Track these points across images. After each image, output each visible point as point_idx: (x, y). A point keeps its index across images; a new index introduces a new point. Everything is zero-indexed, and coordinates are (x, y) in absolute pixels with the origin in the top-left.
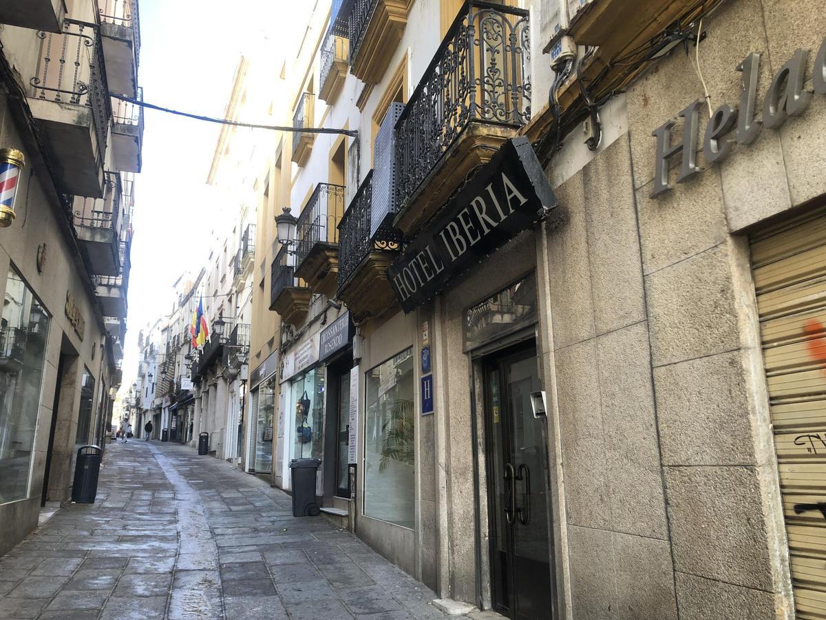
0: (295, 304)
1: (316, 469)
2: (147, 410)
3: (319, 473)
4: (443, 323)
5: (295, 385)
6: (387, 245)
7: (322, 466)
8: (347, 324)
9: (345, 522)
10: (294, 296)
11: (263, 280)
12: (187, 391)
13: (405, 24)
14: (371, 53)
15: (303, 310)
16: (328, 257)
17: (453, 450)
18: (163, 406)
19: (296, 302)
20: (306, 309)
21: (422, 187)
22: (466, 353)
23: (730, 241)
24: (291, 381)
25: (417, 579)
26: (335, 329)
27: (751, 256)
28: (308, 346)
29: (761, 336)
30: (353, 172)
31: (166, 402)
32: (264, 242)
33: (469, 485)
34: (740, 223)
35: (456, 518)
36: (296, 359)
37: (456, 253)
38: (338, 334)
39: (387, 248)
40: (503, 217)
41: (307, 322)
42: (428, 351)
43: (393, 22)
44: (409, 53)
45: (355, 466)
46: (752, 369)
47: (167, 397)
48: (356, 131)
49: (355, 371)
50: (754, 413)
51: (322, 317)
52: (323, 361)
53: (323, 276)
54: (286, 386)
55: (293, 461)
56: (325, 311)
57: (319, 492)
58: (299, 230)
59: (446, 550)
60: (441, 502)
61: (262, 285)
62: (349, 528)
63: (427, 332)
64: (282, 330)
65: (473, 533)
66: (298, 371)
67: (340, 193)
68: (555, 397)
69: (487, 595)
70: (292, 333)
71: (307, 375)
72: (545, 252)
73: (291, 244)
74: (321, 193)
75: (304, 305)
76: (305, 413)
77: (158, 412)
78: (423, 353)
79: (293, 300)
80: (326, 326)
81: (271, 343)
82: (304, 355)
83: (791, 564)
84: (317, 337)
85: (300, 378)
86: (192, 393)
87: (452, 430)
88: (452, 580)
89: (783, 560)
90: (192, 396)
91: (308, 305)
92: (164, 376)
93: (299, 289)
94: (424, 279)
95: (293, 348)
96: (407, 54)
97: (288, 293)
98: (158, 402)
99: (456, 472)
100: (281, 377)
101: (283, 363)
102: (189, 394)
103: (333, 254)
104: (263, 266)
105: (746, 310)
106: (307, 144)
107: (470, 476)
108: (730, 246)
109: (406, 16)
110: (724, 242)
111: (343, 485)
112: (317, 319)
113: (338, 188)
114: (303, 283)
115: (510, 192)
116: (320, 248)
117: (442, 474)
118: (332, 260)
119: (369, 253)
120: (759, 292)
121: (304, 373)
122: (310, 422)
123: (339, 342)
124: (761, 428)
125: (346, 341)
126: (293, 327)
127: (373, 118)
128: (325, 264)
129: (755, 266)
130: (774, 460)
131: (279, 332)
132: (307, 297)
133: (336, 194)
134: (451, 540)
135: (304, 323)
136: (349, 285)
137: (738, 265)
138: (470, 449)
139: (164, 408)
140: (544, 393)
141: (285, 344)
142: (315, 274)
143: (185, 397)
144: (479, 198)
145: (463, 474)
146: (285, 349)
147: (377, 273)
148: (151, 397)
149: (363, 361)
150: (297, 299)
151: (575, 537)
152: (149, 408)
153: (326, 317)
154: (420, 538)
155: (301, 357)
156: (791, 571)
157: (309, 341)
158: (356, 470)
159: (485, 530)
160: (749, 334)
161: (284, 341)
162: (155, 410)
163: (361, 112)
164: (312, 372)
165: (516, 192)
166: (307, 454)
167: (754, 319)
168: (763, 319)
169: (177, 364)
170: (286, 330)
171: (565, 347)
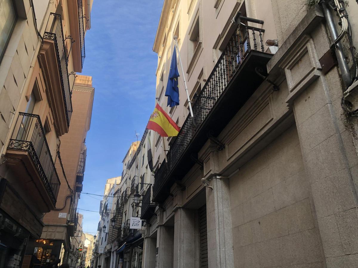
2: (101, 254)
12: (135, 230)
18: (112, 251)
31: (115, 247)
47: (115, 242)
77: (109, 255)
86: (141, 232)
90: (140, 235)
92: (113, 224)
98: (108, 247)
102: (137, 234)
139: (113, 252)
143: (132, 238)
148: (105, 244)
152: (102, 252)
162: (106, 254)
169: (124, 214)
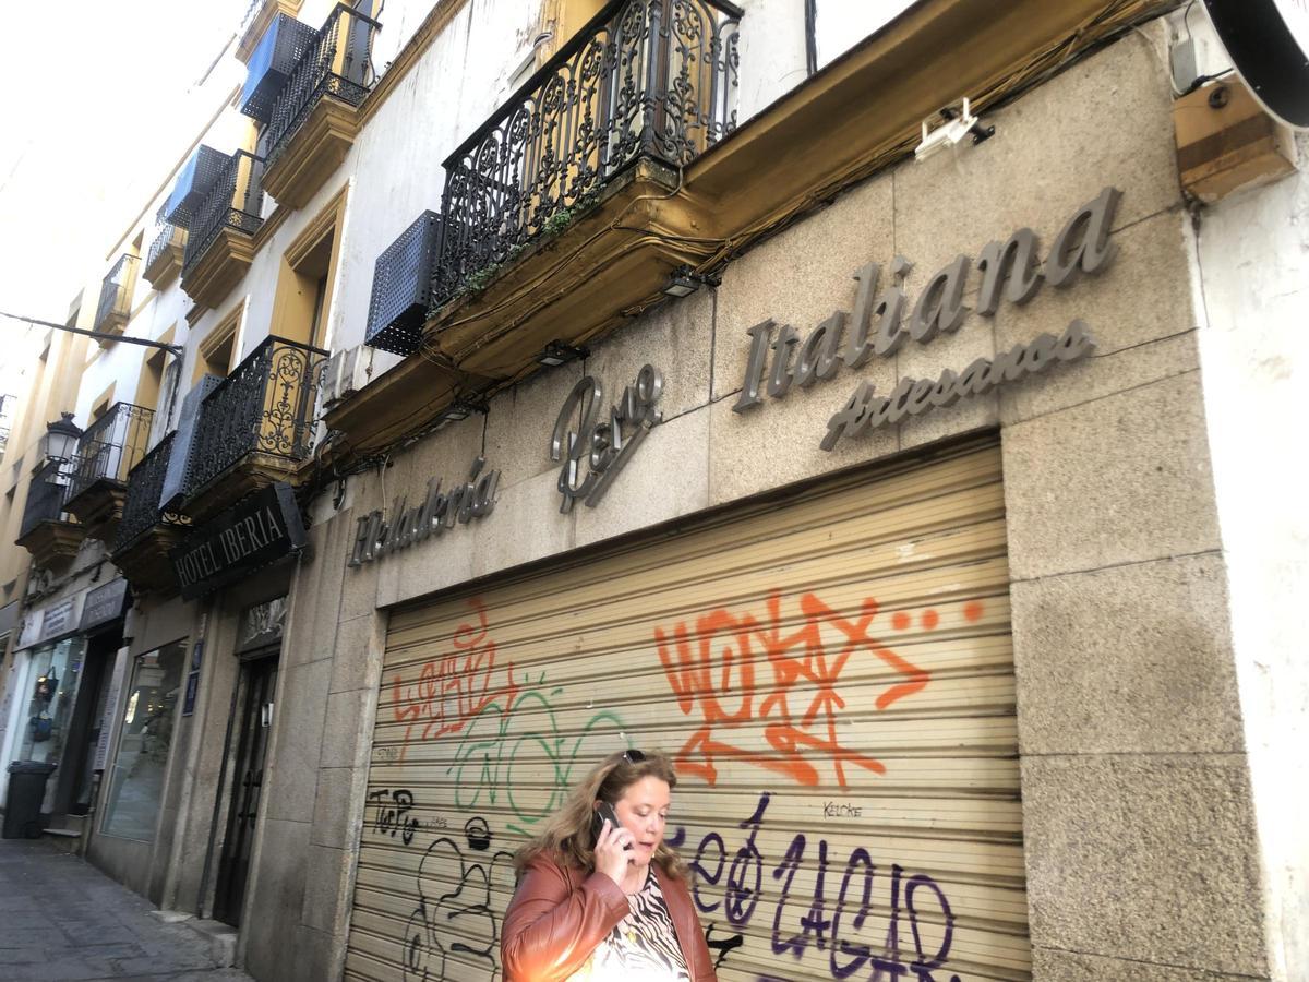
0: (58, 545)
1: (47, 776)
3: (51, 784)
4: (220, 618)
5: (39, 657)
6: (179, 519)
7: (57, 772)
8: (124, 591)
9: (76, 844)
10: (57, 533)
11: (14, 489)
13: (249, 265)
14: (208, 276)
15: (69, 554)
16: (114, 499)
17: (204, 755)
19: (60, 541)
20: (73, 554)
21: (209, 486)
22: (236, 655)
23: (375, 613)
24: (33, 650)
25: (142, 896)
26: (108, 593)
27: (388, 625)
28: (67, 606)
29: (381, 680)
30: (167, 400)
32: (26, 430)
33: (213, 791)
34: (383, 603)
35: (193, 824)
36: (45, 621)
37: (232, 559)
38: (110, 601)
39: (178, 522)
40: (267, 543)
41: (72, 573)
42: (201, 646)
43: (234, 260)
44: (247, 301)
45: (100, 772)
46: (368, 702)
48: (180, 348)
49: (123, 653)
50: (362, 732)
51: (95, 571)
52: (85, 632)
53: (103, 519)
54: (22, 658)
55: (15, 763)
56: (100, 564)
57: (46, 808)
58: (80, 448)
59: (177, 859)
60: (182, 809)
61: (11, 495)
62: (78, 853)
63: (203, 626)
64: (31, 575)
65: (207, 841)
66: (46, 638)
67: (147, 418)
68: (279, 709)
69: (210, 903)
70: (46, 581)
71: (59, 645)
72: (297, 579)
73: (66, 462)
74: (119, 415)
75: (71, 547)
76: (48, 697)
78: (195, 648)
79: (55, 538)
80: (98, 585)
81: (9, 588)
82: (61, 616)
83: (362, 832)
84: (82, 597)
85: (46, 648)
87: (207, 734)
88: (177, 892)
89: (357, 829)
91: (77, 547)
93: (67, 525)
94: (204, 572)
95: (45, 603)
96: (244, 301)
97: (49, 528)
99: (202, 778)
100: (18, 643)
101: (23, 623)
103: (122, 495)
104: (17, 466)
105: (375, 661)
106: (118, 323)
107: (216, 782)
108: (374, 617)
109: (253, 256)
110: (372, 613)
111: (83, 800)
112: (86, 571)
113: (144, 411)
114: (73, 519)
115: (272, 525)
116: (104, 485)
117: (189, 779)
118: (119, 503)
119: (154, 525)
120: (387, 650)
121: (54, 642)
122: (50, 713)
123: (110, 611)
124: (364, 742)
125: (118, 613)
126: (49, 574)
127: (200, 346)
128: (110, 506)
129: (389, 631)
130: (368, 764)
131: (25, 576)
132: (77, 536)
133: (140, 419)
134: (185, 847)
135: (66, 572)
136: (126, 552)
137: (377, 631)
138: (221, 754)
140: (271, 705)
141: (33, 596)
142: (92, 514)
144: (250, 518)
145: (209, 779)
146: (30, 603)
147: (160, 549)
149: (135, 642)
150: (62, 538)
151: (270, 829)
153: (99, 573)
154: (156, 850)
155: (55, 620)
156: (361, 837)
157: (69, 599)
158: (101, 778)
159: (221, 837)
160: (372, 680)
161: (32, 590)
163: (190, 327)
164: (68, 642)
165: (275, 526)
166: (39, 756)
167: (379, 669)
168: (385, 669)
170: (38, 575)
171: (294, 666)
